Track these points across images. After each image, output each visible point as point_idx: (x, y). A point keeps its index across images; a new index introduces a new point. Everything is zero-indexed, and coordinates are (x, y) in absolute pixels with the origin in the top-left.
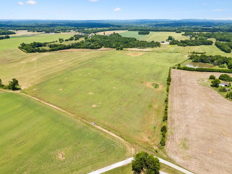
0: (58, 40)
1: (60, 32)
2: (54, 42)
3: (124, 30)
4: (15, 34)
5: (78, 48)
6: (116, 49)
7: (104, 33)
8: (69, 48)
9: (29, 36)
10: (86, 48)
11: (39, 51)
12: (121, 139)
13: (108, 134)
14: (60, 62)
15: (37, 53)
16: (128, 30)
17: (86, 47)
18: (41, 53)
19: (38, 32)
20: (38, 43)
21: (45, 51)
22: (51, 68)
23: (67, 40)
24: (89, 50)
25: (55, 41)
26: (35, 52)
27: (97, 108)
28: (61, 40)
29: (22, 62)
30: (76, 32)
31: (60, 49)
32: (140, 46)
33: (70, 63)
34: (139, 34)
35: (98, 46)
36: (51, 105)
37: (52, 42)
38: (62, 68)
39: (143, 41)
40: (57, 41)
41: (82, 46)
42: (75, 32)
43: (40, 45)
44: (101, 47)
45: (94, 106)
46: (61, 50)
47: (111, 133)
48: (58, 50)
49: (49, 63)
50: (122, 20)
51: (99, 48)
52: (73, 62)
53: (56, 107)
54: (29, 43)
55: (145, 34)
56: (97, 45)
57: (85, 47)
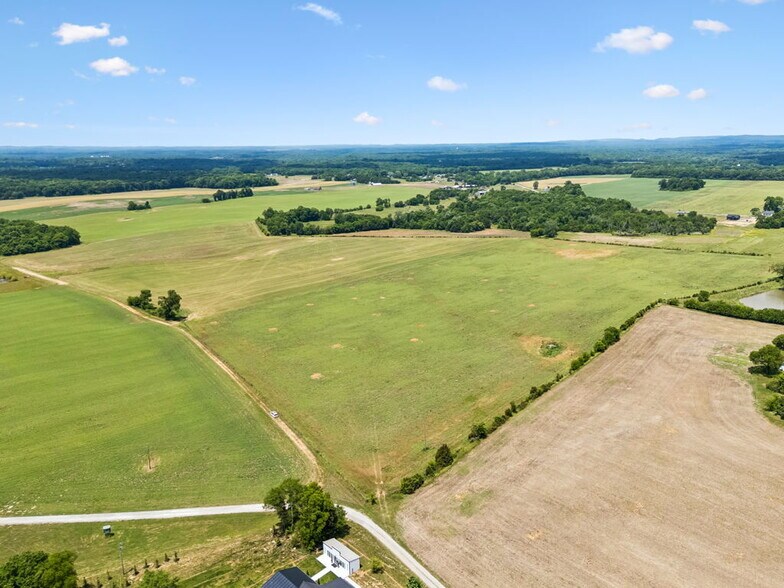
0: (374, 204)
1: (399, 180)
2: (361, 208)
3: (621, 173)
4: (277, 184)
5: (414, 227)
6: (529, 233)
7: (536, 186)
8: (385, 227)
9: (306, 192)
10: (437, 229)
11: (301, 233)
12: (312, 458)
13: (291, 442)
14: (332, 262)
15: (294, 237)
16: (634, 176)
17: (438, 225)
18: (303, 237)
19: (337, 179)
20: (309, 211)
21: (314, 232)
22: (297, 276)
23: (399, 205)
24: (443, 233)
25: (364, 206)
26: (289, 235)
27: (320, 381)
28: (382, 204)
29: (238, 258)
30: (448, 180)
31: (360, 228)
32: (627, 227)
33: (357, 268)
34: (664, 186)
35: (474, 223)
36: (219, 363)
37: (355, 210)
38: (324, 278)
39: (649, 213)
40: (369, 207)
41: (425, 223)
42: (446, 179)
43: (313, 216)
44: (489, 227)
45: (316, 376)
46: (361, 230)
47: (300, 441)
48: (352, 231)
49: (301, 265)
50: (646, 138)
51: (478, 229)
52: (365, 265)
53: (224, 367)
54: (286, 210)
55: (685, 188)
56: (471, 221)
57: (435, 226)
